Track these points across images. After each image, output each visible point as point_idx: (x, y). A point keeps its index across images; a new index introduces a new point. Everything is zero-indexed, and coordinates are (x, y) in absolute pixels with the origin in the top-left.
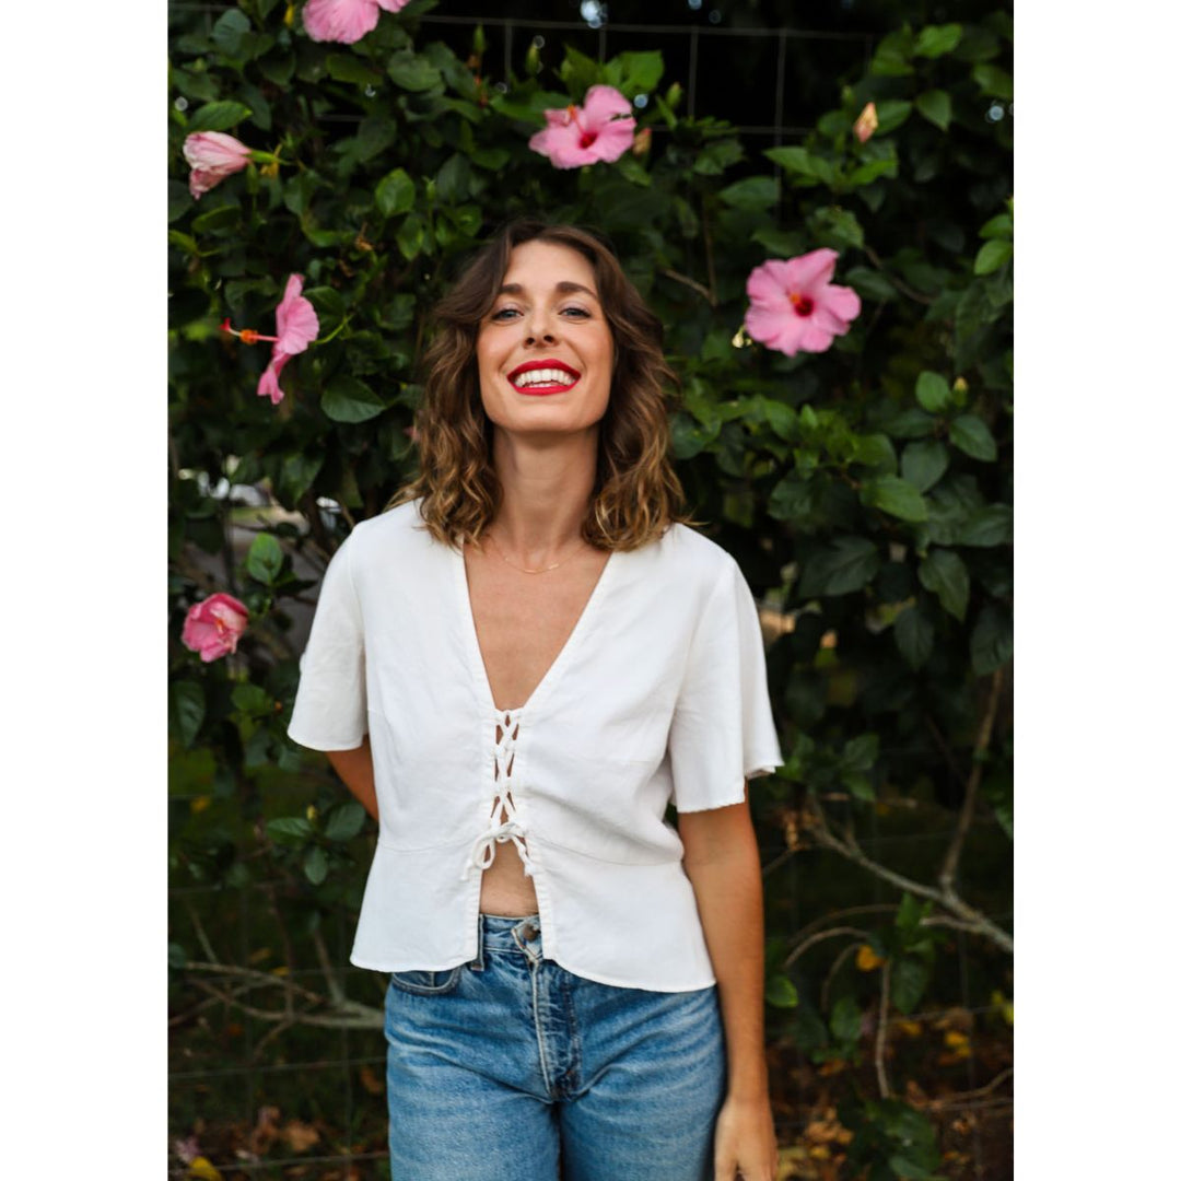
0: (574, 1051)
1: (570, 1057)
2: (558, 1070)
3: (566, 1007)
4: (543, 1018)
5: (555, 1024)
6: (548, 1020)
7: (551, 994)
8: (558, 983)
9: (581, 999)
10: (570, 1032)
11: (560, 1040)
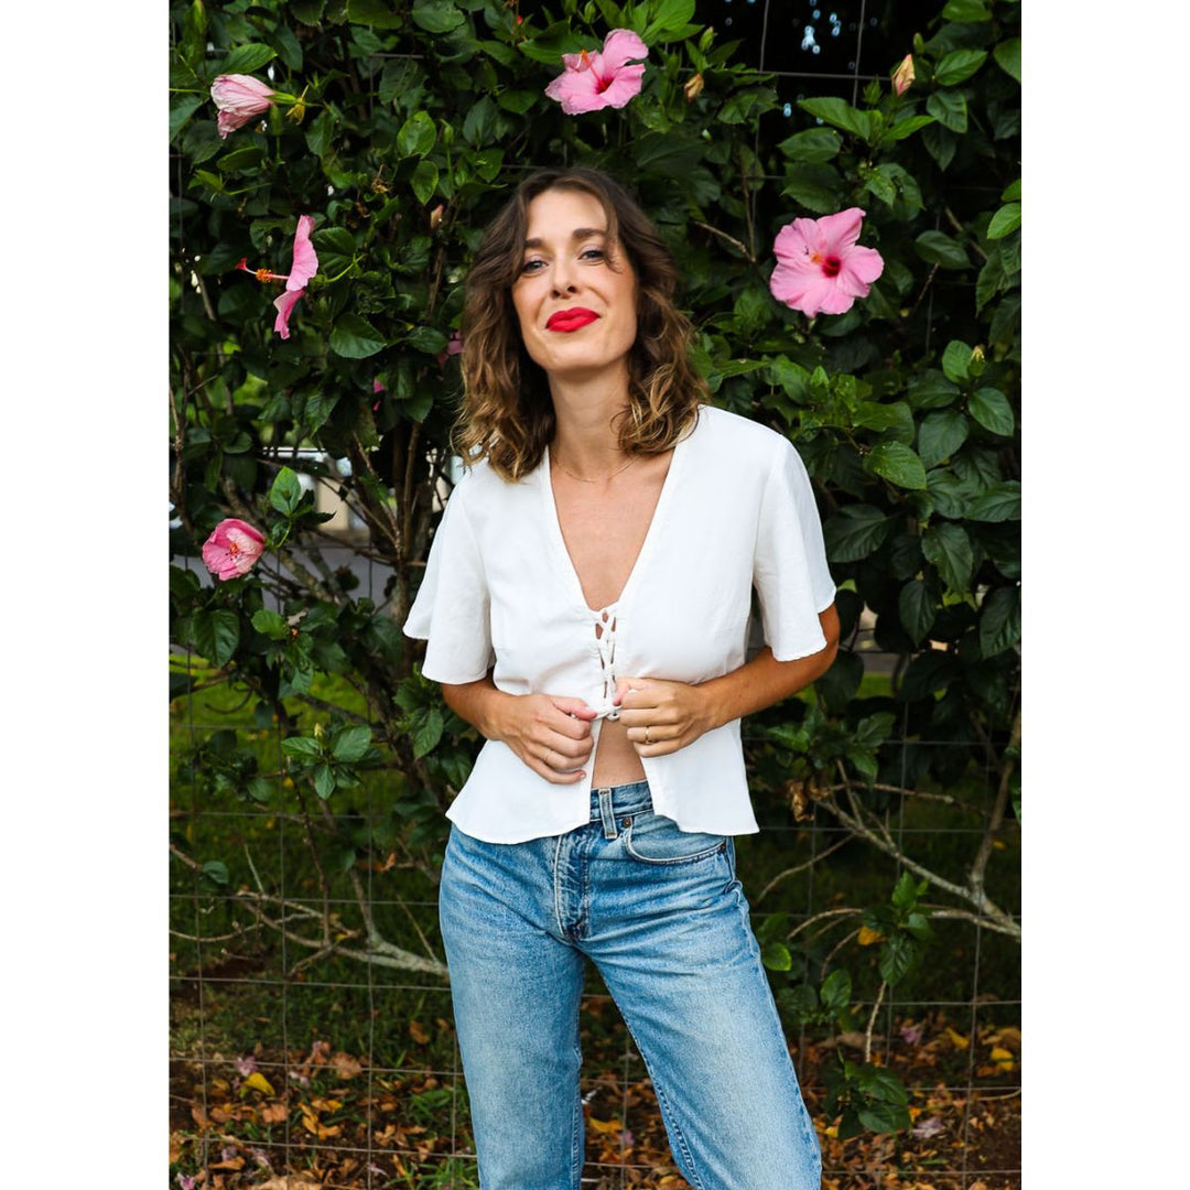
0: (583, 909)
1: (580, 913)
2: (568, 920)
3: (581, 872)
4: (560, 874)
5: (570, 882)
6: (565, 877)
7: (571, 857)
8: (579, 848)
9: (595, 871)
10: (582, 892)
11: (572, 896)
